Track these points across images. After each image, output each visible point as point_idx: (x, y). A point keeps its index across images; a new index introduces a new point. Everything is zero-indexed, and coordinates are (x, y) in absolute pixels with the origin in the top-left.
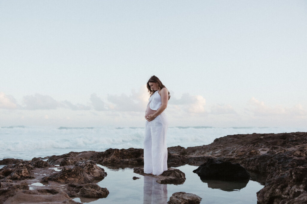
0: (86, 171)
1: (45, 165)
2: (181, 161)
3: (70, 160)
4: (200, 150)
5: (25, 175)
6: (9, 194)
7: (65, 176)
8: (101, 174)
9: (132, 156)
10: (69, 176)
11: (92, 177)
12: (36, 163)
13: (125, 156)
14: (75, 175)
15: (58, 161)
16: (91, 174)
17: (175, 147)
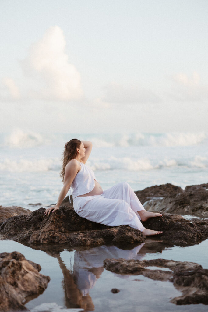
0: (9, 280)
2: (198, 236)
8: (40, 283)
11: (23, 294)
16: (20, 285)
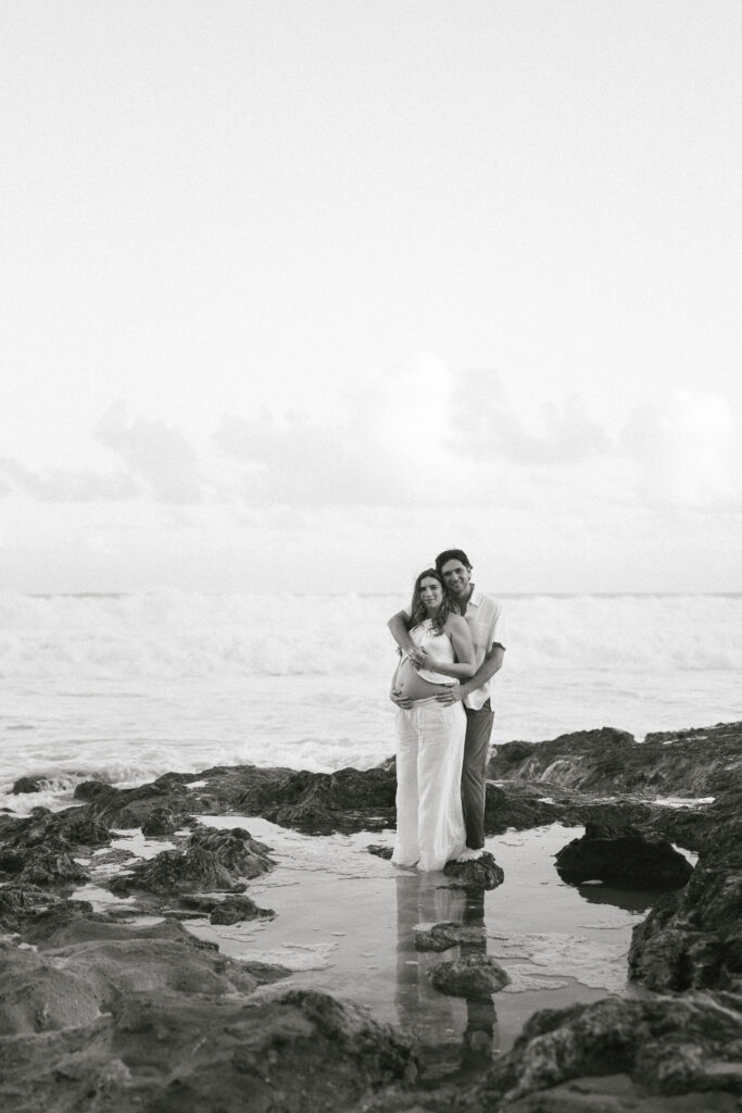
0: (223, 861)
1: (100, 835)
3: (171, 817)
4: (673, 756)
5: (64, 871)
6: (55, 920)
7: (169, 875)
8: (264, 867)
9: (377, 799)
10: (179, 875)
12: (72, 827)
13: (352, 797)
14: (194, 873)
15: (129, 811)
17: (592, 732)
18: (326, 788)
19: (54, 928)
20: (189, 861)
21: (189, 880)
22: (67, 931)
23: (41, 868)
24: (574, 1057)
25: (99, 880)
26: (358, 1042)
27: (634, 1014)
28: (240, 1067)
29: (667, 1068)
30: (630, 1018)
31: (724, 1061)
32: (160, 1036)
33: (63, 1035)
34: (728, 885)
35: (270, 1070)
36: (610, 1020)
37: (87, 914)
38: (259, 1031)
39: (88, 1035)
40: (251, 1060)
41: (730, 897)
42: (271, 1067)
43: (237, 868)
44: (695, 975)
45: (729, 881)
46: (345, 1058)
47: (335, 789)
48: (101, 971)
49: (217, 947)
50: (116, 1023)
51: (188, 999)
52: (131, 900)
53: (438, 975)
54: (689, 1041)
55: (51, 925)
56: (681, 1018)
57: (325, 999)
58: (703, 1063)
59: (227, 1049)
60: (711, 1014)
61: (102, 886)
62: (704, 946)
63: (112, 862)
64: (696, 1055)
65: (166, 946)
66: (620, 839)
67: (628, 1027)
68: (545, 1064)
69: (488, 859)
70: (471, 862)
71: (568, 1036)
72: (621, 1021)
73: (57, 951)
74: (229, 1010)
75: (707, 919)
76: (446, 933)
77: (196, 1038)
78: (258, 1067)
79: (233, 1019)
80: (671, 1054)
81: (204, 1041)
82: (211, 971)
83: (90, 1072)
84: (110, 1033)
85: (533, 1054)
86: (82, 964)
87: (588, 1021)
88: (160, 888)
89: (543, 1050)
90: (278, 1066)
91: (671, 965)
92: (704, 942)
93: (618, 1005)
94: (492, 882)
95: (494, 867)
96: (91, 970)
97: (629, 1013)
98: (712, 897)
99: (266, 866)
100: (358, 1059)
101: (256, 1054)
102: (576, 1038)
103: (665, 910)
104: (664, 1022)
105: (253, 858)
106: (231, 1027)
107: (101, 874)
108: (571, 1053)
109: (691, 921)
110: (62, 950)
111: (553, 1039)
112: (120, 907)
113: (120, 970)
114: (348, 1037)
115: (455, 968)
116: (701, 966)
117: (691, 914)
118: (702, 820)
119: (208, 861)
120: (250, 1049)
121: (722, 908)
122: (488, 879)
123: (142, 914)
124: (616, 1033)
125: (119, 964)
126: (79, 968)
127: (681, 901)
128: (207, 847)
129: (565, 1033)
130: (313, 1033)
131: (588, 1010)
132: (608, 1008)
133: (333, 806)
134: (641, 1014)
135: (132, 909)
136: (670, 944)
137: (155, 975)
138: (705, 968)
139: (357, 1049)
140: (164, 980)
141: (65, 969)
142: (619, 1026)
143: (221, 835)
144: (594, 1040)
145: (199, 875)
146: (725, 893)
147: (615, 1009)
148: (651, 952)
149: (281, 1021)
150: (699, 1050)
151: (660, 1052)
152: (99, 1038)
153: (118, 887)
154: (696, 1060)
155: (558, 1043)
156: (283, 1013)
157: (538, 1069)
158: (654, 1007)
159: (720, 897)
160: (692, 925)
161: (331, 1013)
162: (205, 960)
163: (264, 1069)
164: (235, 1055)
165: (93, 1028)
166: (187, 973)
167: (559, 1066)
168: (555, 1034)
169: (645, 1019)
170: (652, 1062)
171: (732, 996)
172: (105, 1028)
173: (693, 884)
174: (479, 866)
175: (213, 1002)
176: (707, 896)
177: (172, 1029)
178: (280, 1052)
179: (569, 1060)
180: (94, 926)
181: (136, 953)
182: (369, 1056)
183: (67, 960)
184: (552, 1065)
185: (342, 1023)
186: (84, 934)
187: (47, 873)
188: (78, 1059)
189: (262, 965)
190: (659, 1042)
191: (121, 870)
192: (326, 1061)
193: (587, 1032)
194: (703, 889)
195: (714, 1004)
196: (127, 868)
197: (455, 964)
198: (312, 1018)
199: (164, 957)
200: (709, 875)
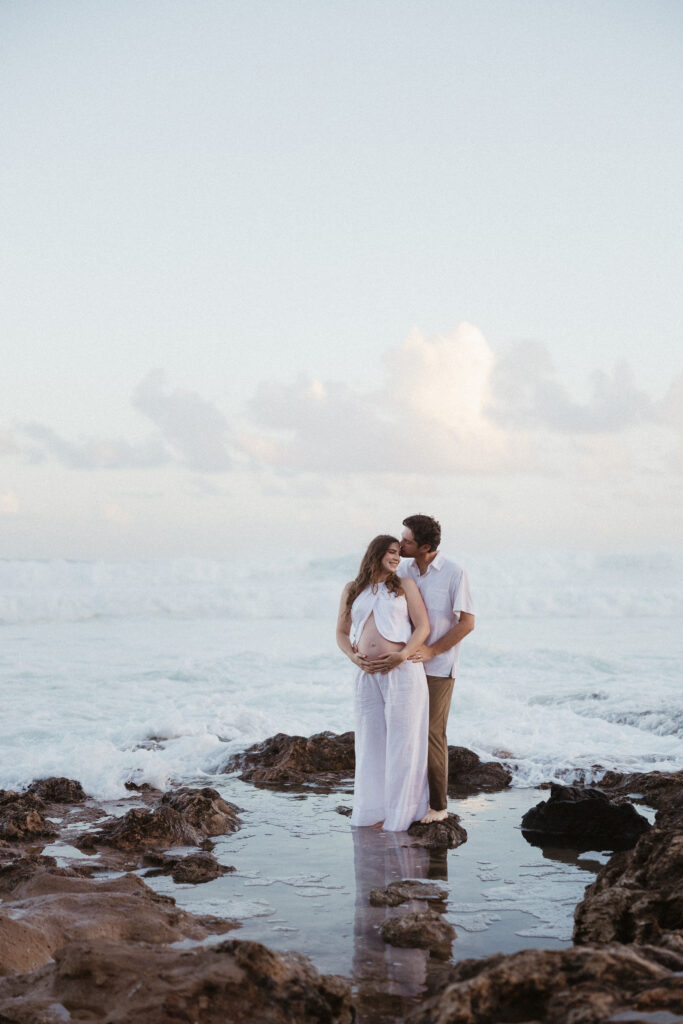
1: (75, 795)
5: (34, 828)
6: (19, 874)
7: (135, 832)
10: (146, 832)
12: (48, 786)
13: (326, 760)
14: (160, 831)
18: (301, 751)
19: (17, 881)
20: (155, 819)
21: (156, 837)
22: (30, 884)
23: (11, 824)
24: (488, 1004)
25: (68, 837)
26: (287, 988)
27: (553, 965)
28: (170, 1011)
29: (576, 1015)
30: (548, 969)
31: (634, 1009)
32: (99, 982)
33: (8, 980)
34: (675, 845)
35: (200, 1015)
36: (527, 970)
37: (50, 868)
38: (191, 977)
39: (30, 980)
40: (182, 1004)
41: (675, 857)
42: (202, 1011)
43: (204, 827)
44: (637, 932)
45: (675, 841)
46: (272, 1003)
47: (310, 751)
48: (56, 922)
49: (173, 901)
50: (58, 969)
51: (129, 947)
52: (97, 856)
53: (387, 929)
54: (601, 990)
55: (14, 879)
56: (598, 969)
57: (257, 948)
58: (612, 1012)
59: (159, 994)
60: (627, 966)
61: (70, 843)
62: (646, 905)
63: (84, 820)
64: (606, 1004)
65: (122, 899)
66: (584, 802)
67: (545, 976)
68: (458, 1010)
69: (453, 821)
70: (435, 823)
71: (483, 984)
72: (538, 971)
73: (17, 903)
74: (166, 958)
75: (651, 878)
76: (400, 890)
77: (132, 983)
78: (188, 1012)
79: (168, 966)
80: (581, 1002)
81: (139, 986)
82: (164, 923)
83: (28, 1014)
84: (51, 979)
85: (449, 1000)
86: (37, 915)
87: (506, 970)
88: (126, 845)
89: (459, 997)
90: (209, 1011)
91: (614, 922)
92: (646, 900)
93: (537, 955)
94: (454, 842)
95: (458, 828)
96: (46, 920)
97: (548, 963)
98: (657, 857)
99: (233, 825)
100: (284, 1005)
101: (187, 998)
102: (492, 986)
103: (614, 869)
104: (581, 972)
105: (221, 817)
106: (165, 973)
107: (72, 831)
108: (486, 1000)
109: (638, 879)
110: (22, 902)
111: (469, 987)
112: (84, 863)
113: (75, 921)
114: (276, 984)
115: (403, 923)
116: (643, 923)
117: (638, 873)
118: (671, 784)
119: (174, 820)
120: (181, 994)
121: (666, 867)
122: (450, 839)
123: (105, 869)
124: (532, 982)
125: (75, 916)
126: (33, 918)
127: (629, 861)
128: (175, 806)
129: (481, 981)
130: (243, 980)
131: (507, 960)
132: (526, 958)
133: (308, 769)
134: (559, 965)
135: (96, 864)
136: (614, 902)
137: (109, 927)
138: (646, 926)
139: (284, 995)
140: (118, 931)
141: (19, 920)
142: (536, 976)
143: (191, 794)
144: (510, 988)
145: (164, 832)
146: (670, 853)
147: (533, 958)
148: (596, 910)
149: (214, 968)
150: (610, 999)
151: (571, 1000)
152: (42, 983)
153: (86, 844)
154: (605, 1008)
155: (472, 990)
156: (216, 961)
157: (452, 1015)
158: (573, 958)
159: (666, 856)
160: (637, 884)
161: (261, 960)
162: (159, 913)
163: (194, 1013)
164: (167, 1000)
165: (37, 974)
166: (140, 925)
167: (473, 1012)
168: (471, 982)
169: (562, 969)
170: (563, 1009)
171: (657, 949)
172: (48, 974)
173: (642, 845)
174: (443, 827)
175: (153, 950)
176: (654, 855)
177: (111, 976)
178: (211, 997)
179: (483, 1007)
180: (56, 879)
181: (91, 905)
182: (295, 1002)
183: (23, 911)
184: (466, 1011)
185: (271, 971)
186: (45, 887)
187: (16, 830)
188: (18, 1003)
189: (215, 918)
190: (571, 990)
191: (91, 828)
192: (255, 1006)
193: (503, 981)
194: (650, 850)
195: (635, 956)
196: (96, 826)
197: (403, 919)
198: (243, 966)
199: (119, 909)
200: (657, 835)
